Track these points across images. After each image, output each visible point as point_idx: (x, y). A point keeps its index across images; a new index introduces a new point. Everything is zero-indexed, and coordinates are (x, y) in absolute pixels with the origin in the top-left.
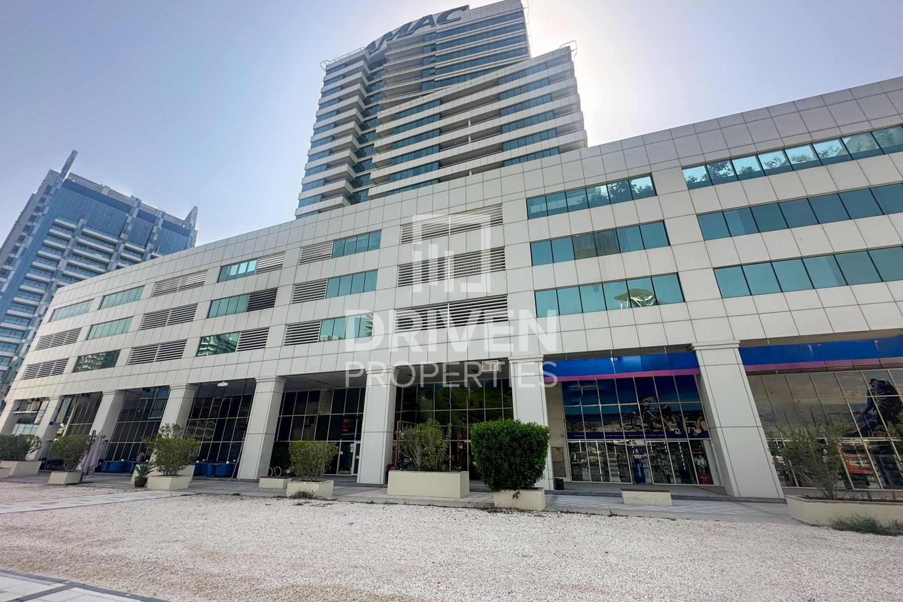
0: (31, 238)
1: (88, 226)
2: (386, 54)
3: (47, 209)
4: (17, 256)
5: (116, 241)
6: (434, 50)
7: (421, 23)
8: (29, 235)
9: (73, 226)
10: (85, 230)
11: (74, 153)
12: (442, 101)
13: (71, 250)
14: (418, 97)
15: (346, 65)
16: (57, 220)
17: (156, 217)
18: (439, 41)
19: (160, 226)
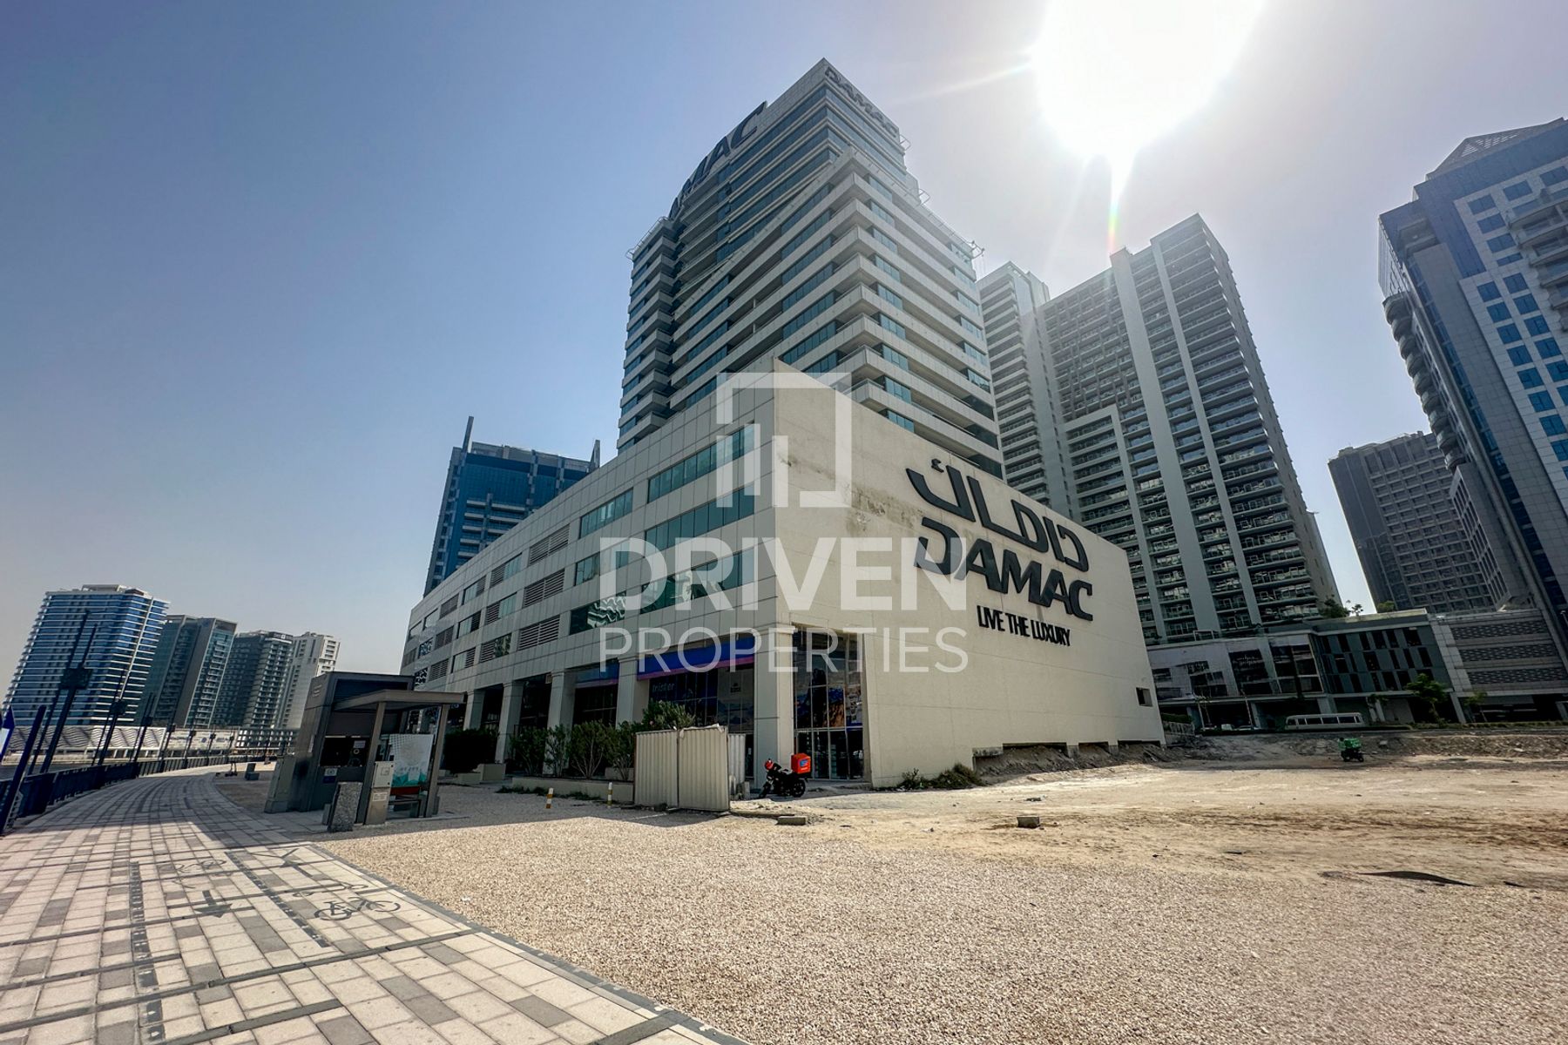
0: (452, 528)
1: (496, 499)
2: (682, 219)
3: (458, 491)
4: (445, 550)
5: (523, 509)
6: (729, 192)
7: (715, 156)
8: (449, 525)
9: (484, 504)
10: (494, 505)
11: (471, 419)
12: (731, 276)
13: (486, 532)
14: (710, 276)
15: (650, 246)
16: (468, 502)
17: (556, 468)
18: (730, 179)
19: (562, 479)
